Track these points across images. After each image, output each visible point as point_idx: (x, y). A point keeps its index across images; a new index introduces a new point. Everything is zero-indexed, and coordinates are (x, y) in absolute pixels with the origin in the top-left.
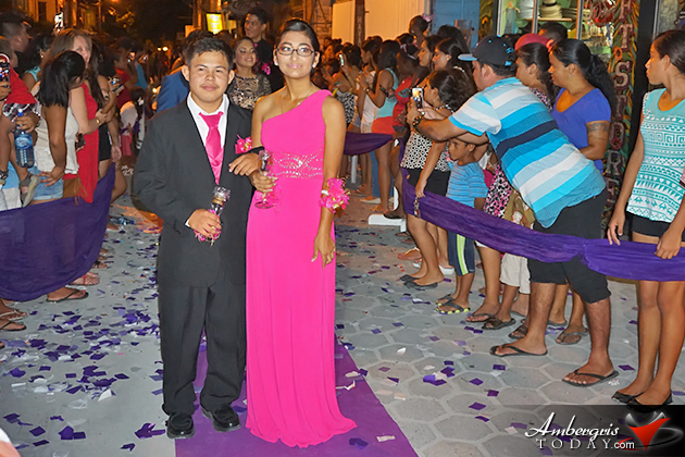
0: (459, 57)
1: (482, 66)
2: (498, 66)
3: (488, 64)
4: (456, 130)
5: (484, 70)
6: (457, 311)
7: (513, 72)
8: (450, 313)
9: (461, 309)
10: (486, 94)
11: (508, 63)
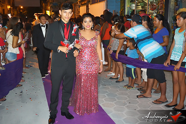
0: (127, 19)
1: (133, 22)
2: (137, 22)
3: (135, 21)
4: (125, 36)
5: (134, 23)
6: (132, 88)
7: (141, 23)
8: (130, 89)
9: (133, 88)
10: (133, 28)
11: (140, 21)
